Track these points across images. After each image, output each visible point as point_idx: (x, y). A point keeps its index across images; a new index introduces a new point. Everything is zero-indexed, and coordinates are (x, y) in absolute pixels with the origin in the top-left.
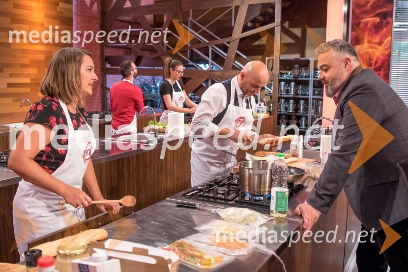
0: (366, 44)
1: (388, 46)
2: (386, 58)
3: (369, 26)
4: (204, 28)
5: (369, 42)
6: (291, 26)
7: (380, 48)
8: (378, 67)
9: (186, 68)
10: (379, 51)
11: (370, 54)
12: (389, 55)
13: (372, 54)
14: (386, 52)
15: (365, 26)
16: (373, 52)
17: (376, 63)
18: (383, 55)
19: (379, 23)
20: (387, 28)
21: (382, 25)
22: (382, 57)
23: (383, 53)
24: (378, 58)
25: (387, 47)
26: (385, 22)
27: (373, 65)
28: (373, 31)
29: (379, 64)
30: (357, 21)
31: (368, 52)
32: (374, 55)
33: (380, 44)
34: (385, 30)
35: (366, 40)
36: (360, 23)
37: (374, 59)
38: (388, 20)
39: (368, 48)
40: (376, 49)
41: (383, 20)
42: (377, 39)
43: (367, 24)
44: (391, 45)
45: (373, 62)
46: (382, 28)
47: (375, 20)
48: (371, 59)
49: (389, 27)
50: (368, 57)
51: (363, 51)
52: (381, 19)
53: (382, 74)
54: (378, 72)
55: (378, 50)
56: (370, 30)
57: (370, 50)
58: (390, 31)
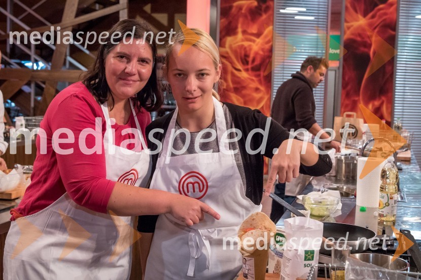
0: (240, 36)
1: (269, 37)
2: (266, 54)
3: (243, 11)
4: (29, 10)
5: (244, 32)
6: (154, 10)
7: (259, 41)
8: (256, 66)
9: (5, 66)
10: (257, 45)
11: (245, 48)
12: (271, 50)
13: (248, 49)
14: (267, 46)
15: (239, 11)
16: (250, 46)
17: (253, 61)
18: (263, 50)
19: (256, 7)
20: (268, 14)
21: (261, 10)
22: (261, 53)
23: (263, 47)
24: (256, 53)
25: (267, 40)
26: (264, 6)
27: (250, 62)
28: (249, 18)
29: (257, 62)
30: (227, 5)
31: (242, 46)
32: (250, 49)
33: (258, 35)
34: (264, 17)
35: (240, 30)
36: (231, 7)
37: (252, 55)
38: (267, 4)
39: (243, 41)
40: (254, 41)
41: (261, 4)
42: (254, 29)
43: (240, 8)
44: (272, 37)
45: (250, 59)
46: (261, 15)
47: (252, 3)
48: (246, 56)
49: (270, 12)
50: (243, 53)
51: (237, 44)
52: (258, 3)
53: (262, 75)
54: (257, 73)
55: (256, 43)
56: (245, 16)
57: (246, 44)
58: (272, 19)
